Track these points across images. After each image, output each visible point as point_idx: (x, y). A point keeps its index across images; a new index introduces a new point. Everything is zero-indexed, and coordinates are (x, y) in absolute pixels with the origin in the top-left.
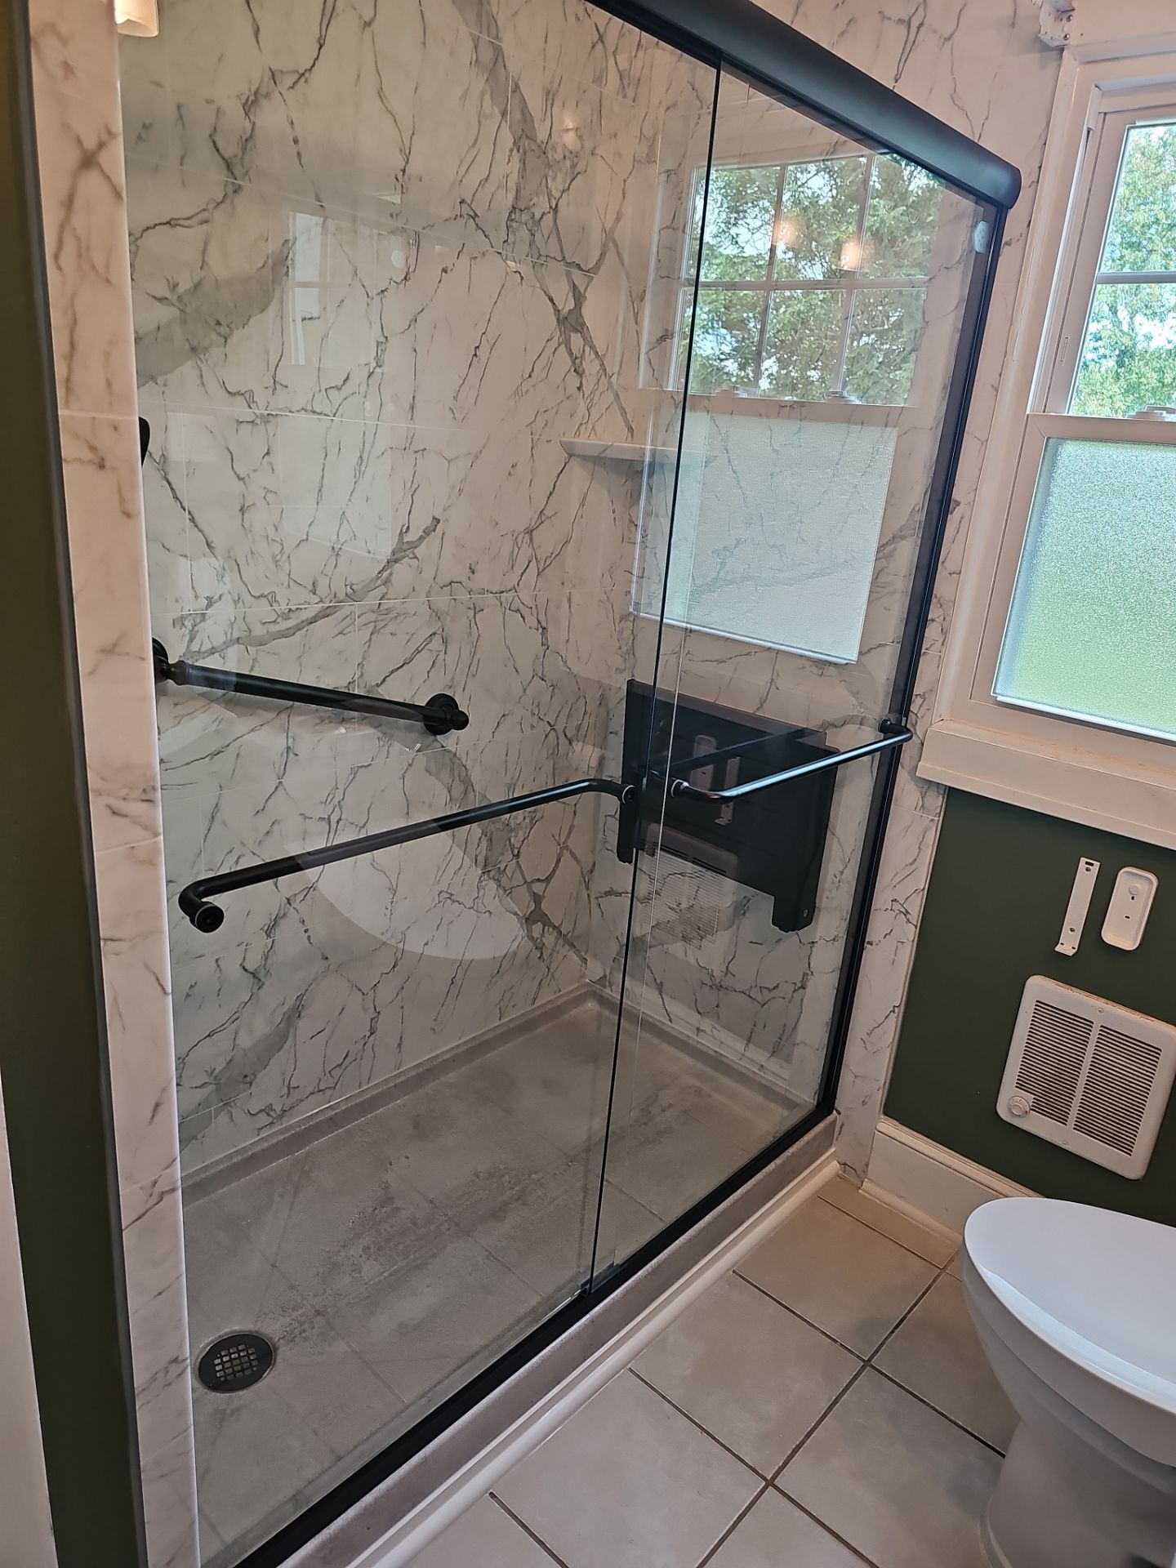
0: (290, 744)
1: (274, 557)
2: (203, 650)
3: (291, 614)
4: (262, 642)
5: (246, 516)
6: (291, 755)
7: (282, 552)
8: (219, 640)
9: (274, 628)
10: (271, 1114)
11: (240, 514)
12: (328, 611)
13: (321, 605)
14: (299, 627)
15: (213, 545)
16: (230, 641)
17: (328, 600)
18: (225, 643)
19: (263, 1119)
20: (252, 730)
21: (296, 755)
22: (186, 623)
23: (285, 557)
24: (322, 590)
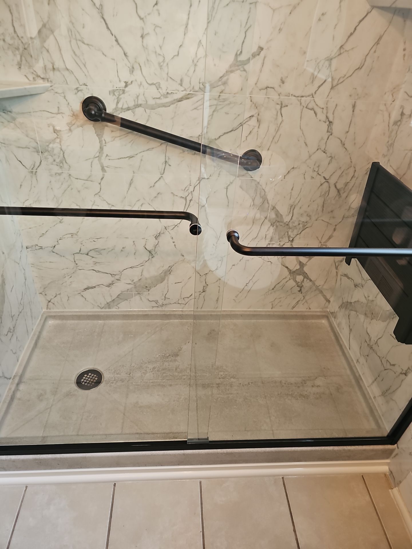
0: (167, 160)
1: (159, 64)
2: (124, 107)
3: (168, 95)
4: (153, 108)
5: (145, 40)
6: (167, 165)
7: (164, 61)
8: (131, 104)
9: (159, 101)
10: (157, 303)
11: (141, 39)
12: (189, 96)
13: (184, 92)
14: (172, 103)
15: (127, 54)
16: (137, 105)
17: (189, 90)
18: (134, 106)
19: (154, 304)
20: (148, 150)
21: (170, 165)
22: (115, 93)
23: (165, 64)
24: (186, 84)
